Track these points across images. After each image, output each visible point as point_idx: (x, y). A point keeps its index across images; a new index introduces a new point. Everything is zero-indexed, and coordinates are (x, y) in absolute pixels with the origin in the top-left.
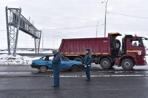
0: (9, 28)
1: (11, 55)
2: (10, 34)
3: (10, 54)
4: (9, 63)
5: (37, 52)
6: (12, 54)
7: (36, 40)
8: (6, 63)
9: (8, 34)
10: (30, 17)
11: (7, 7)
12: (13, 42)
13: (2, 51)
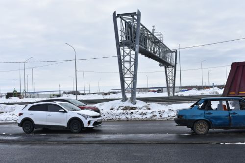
0: (122, 52)
1: (127, 101)
2: (124, 62)
3: (125, 99)
4: (127, 116)
5: (171, 93)
6: (129, 99)
7: (167, 70)
8: (123, 117)
9: (121, 63)
10: (154, 26)
11: (115, 13)
12: (130, 76)
13: (106, 94)
